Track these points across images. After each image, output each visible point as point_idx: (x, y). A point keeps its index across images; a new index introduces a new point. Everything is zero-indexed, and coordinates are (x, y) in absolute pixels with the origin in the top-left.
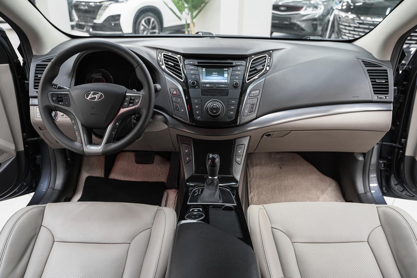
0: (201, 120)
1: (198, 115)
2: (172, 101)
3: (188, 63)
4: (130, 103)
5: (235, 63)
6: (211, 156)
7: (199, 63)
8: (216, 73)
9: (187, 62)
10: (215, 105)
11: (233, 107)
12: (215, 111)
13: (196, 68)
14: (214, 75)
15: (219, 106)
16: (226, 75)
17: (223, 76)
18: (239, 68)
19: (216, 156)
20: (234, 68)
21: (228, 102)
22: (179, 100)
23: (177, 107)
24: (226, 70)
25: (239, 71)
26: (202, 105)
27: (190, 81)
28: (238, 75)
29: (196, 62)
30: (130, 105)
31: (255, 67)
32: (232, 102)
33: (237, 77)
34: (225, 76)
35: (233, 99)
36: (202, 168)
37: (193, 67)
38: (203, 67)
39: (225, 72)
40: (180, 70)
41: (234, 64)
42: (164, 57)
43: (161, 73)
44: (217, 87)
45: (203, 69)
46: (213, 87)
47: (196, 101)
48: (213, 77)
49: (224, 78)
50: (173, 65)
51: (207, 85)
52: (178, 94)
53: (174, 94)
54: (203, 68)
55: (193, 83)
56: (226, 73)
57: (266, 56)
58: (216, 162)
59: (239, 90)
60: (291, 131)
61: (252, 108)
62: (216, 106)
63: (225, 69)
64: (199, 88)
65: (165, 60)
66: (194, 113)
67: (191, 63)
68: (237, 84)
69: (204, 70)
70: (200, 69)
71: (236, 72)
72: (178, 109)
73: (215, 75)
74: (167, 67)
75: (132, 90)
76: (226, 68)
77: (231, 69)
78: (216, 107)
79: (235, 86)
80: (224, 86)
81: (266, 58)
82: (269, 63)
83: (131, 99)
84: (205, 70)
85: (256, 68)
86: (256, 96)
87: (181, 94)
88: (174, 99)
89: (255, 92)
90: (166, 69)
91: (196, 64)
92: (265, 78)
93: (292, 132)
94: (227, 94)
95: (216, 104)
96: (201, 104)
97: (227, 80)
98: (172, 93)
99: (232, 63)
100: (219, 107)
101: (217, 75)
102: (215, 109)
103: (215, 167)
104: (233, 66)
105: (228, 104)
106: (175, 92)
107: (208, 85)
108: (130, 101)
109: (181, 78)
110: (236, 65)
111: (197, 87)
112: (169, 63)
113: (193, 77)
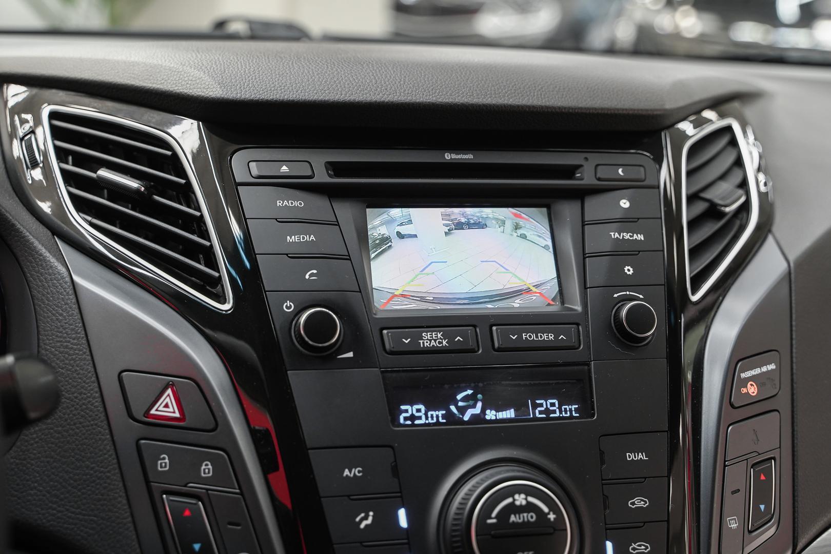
2: (147, 482)
3: (255, 172)
5: (592, 166)
7: (336, 168)
9: (246, 162)
10: (520, 499)
11: (639, 502)
13: (320, 206)
15: (551, 506)
20: (595, 207)
21: (602, 463)
22: (207, 469)
23: (189, 531)
25: (631, 221)
27: (290, 306)
28: (630, 253)
29: (316, 163)
31: (703, 195)
32: (630, 456)
35: (633, 434)
37: (293, 203)
38: (374, 198)
40: (196, 223)
41: (586, 177)
42: (56, 133)
43: (45, 260)
44: (499, 350)
46: (473, 351)
47: (356, 471)
50: (137, 191)
51: (427, 336)
52: (198, 416)
53: (164, 423)
55: (320, 327)
57: (730, 129)
62: (530, 507)
64: (363, 360)
65: (62, 155)
67: (284, 169)
68: (640, 319)
71: (613, 235)
72: (207, 551)
74: (81, 205)
77: (573, 209)
78: (531, 517)
79: (633, 338)
80: (551, 337)
85: (711, 199)
86: (767, 401)
87: (217, 421)
88: (164, 464)
89: (758, 371)
90: (80, 222)
91: (322, 176)
95: (528, 492)
96: (400, 494)
98: (139, 413)
99: (569, 172)
100: (552, 517)
102: (523, 535)
104: (581, 194)
105: (604, 483)
106: (167, 407)
107: (431, 339)
109: (210, 285)
110: (599, 179)
111: (350, 354)
112: (103, 173)
113: (307, 277)
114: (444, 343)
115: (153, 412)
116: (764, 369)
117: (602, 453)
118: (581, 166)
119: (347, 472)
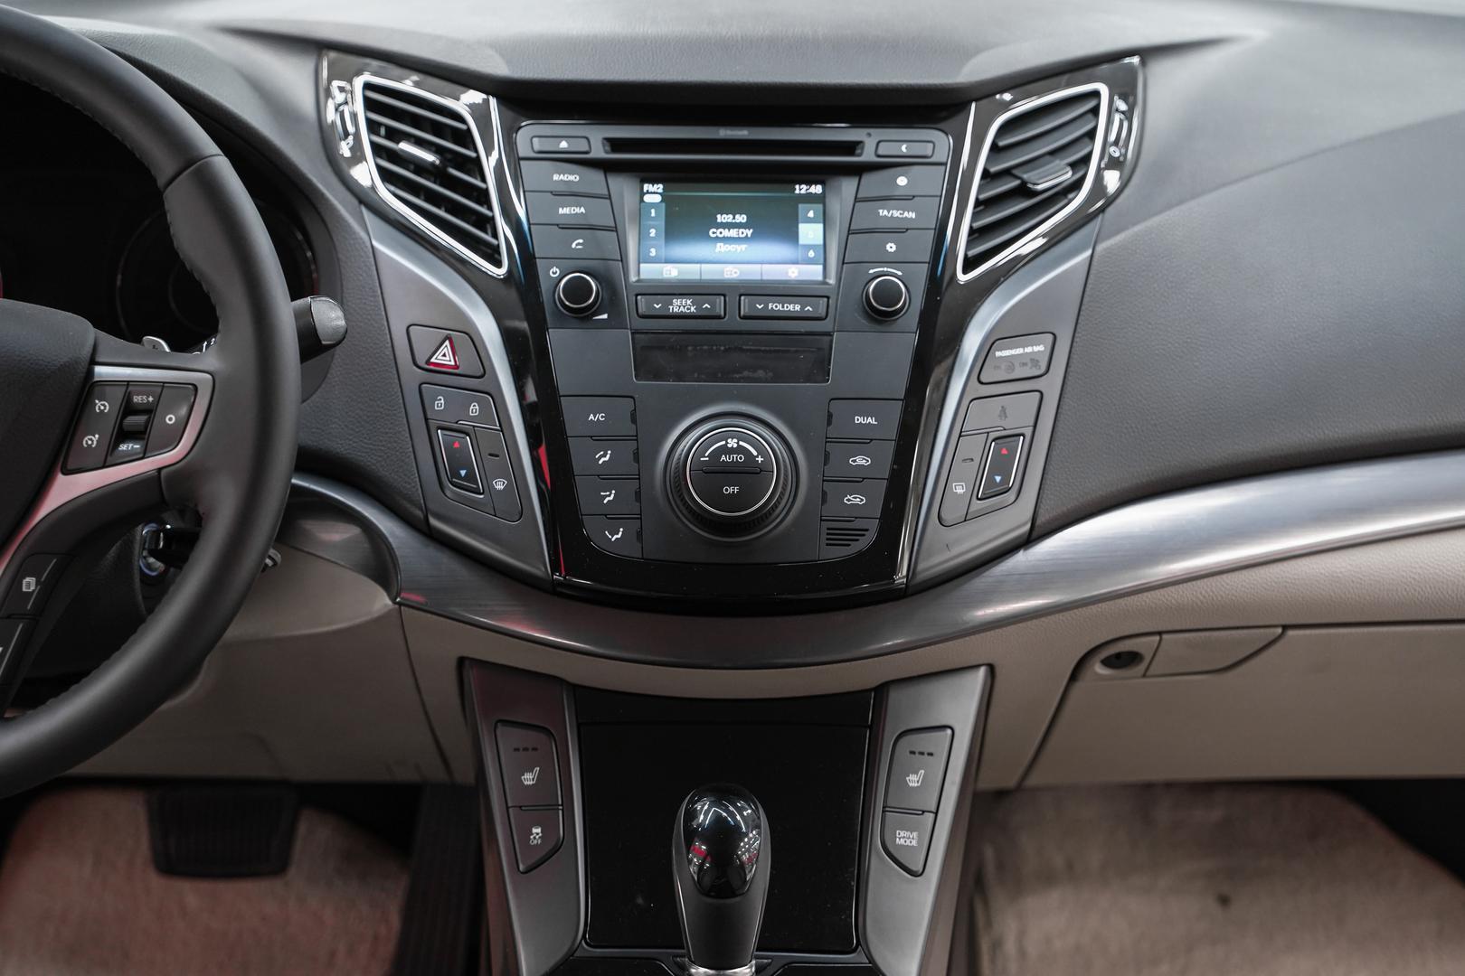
0: (634, 552)
1: (612, 517)
2: (426, 419)
3: (537, 147)
4: (123, 435)
5: (874, 142)
6: (706, 813)
7: (615, 144)
8: (742, 218)
9: (532, 136)
10: (732, 443)
11: (861, 461)
12: (731, 490)
13: (596, 177)
14: (726, 233)
15: (761, 451)
16: (810, 232)
17: (791, 235)
18: (902, 181)
19: (740, 810)
20: (871, 182)
21: (829, 423)
22: (474, 409)
23: (458, 460)
24: (810, 198)
25: (905, 199)
26: (639, 443)
27: (555, 272)
28: (897, 230)
29: (594, 139)
30: (123, 447)
31: (1015, 172)
32: (859, 420)
33: (891, 247)
34: (802, 241)
35: (864, 401)
36: (640, 901)
37: (571, 177)
38: (647, 173)
39: (801, 206)
40: (483, 197)
41: (868, 155)
42: (370, 105)
43: (349, 226)
44: (745, 318)
45: (646, 187)
46: (719, 317)
47: (600, 417)
48: (721, 248)
49: (799, 254)
50: (432, 164)
51: (677, 302)
52: (469, 364)
53: (439, 370)
54: (644, 181)
55: (577, 290)
56: (811, 214)
57: (1096, 94)
58: (745, 858)
59: (902, 341)
60: (1285, 628)
61: (1002, 465)
62: (740, 450)
63: (801, 189)
64: (616, 321)
65: (373, 127)
66: (585, 504)
67: (564, 145)
68: (888, 294)
69: (654, 193)
70: (622, 186)
71: (883, 213)
72: (471, 477)
73: (733, 233)
74: (386, 176)
75: (139, 341)
76: (809, 183)
77: (848, 186)
78: (740, 458)
79: (880, 311)
80: (798, 308)
81: (1095, 111)
82: (1116, 143)
83: (128, 409)
84: (658, 199)
85: (1025, 176)
86: (1023, 382)
87: (485, 370)
88: (440, 404)
89: (1019, 351)
90: (385, 193)
91: (599, 152)
92: (1089, 253)
93: (1291, 633)
94: (820, 368)
95: (740, 437)
96: (636, 438)
97: (820, 268)
98: (422, 362)
99: (851, 148)
100: (760, 459)
101: (749, 232)
102: (731, 472)
103: (734, 895)
104: (859, 170)
105: (828, 440)
106: (445, 357)
107: (680, 306)
108: (124, 417)
109: (492, 255)
110: (879, 156)
111: (605, 316)
112: (405, 146)
113: (574, 246)
114: (693, 309)
115: (433, 360)
116: (1029, 350)
117: (830, 416)
118: (860, 143)
119: (591, 417)
